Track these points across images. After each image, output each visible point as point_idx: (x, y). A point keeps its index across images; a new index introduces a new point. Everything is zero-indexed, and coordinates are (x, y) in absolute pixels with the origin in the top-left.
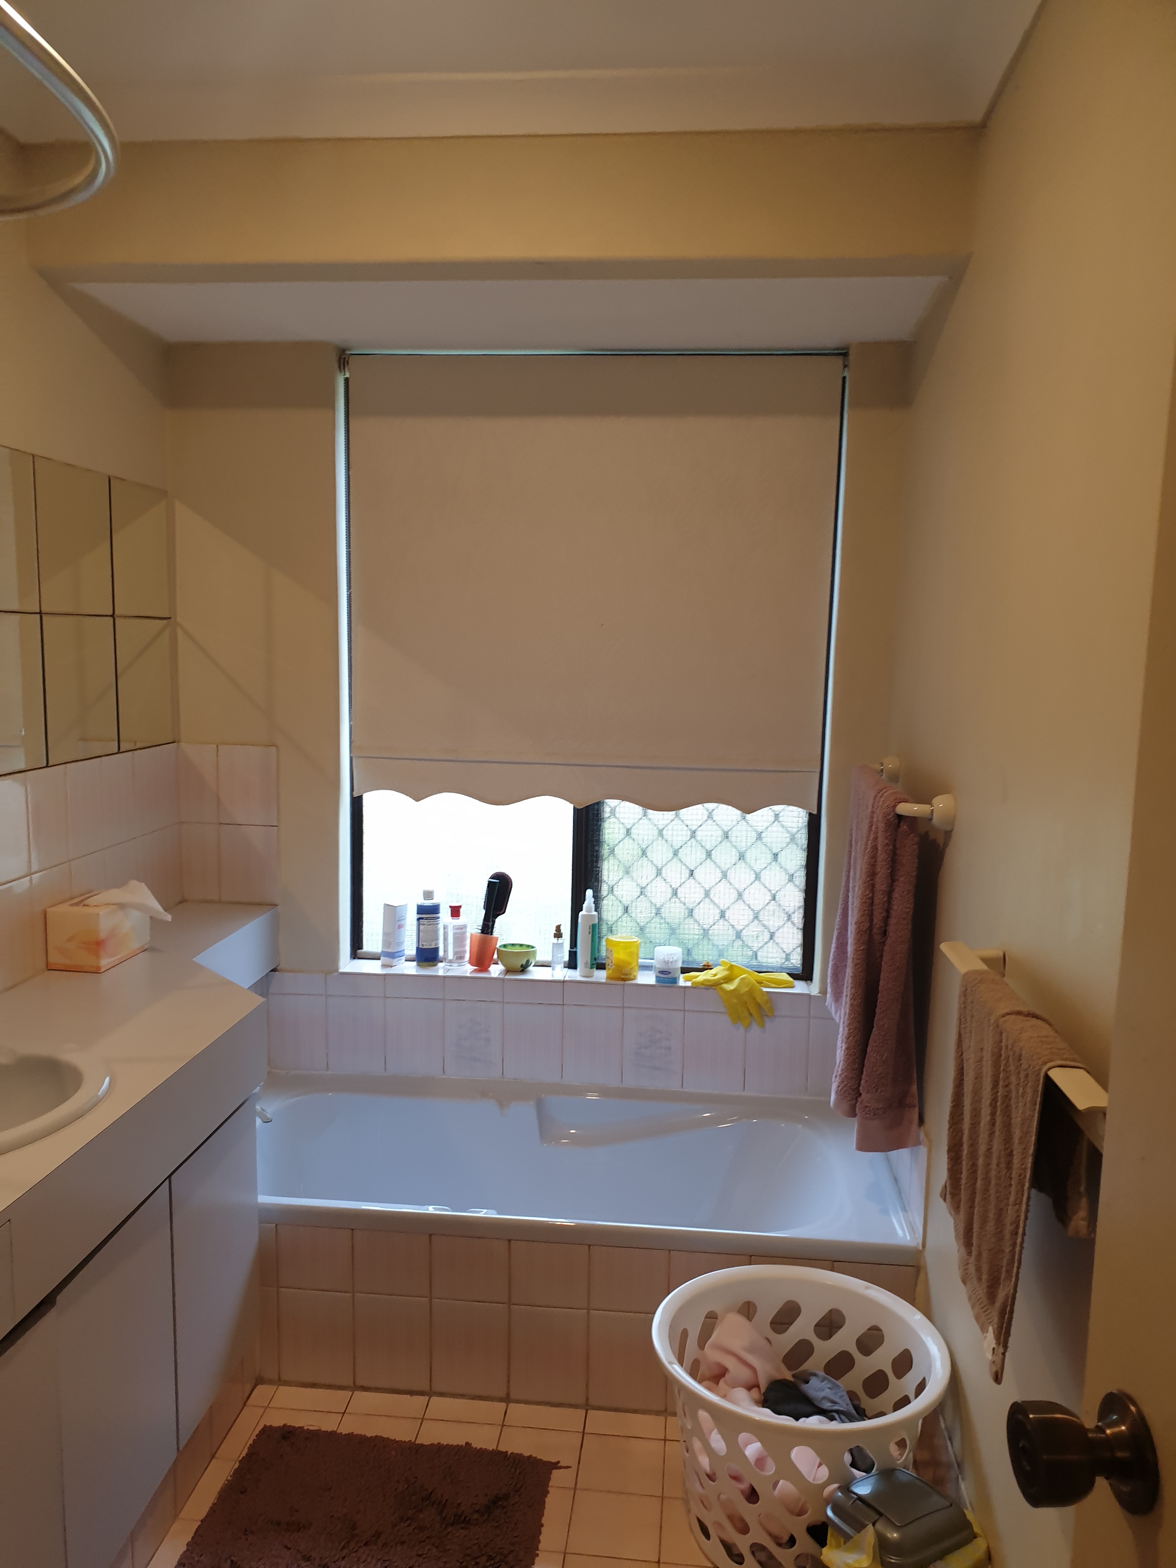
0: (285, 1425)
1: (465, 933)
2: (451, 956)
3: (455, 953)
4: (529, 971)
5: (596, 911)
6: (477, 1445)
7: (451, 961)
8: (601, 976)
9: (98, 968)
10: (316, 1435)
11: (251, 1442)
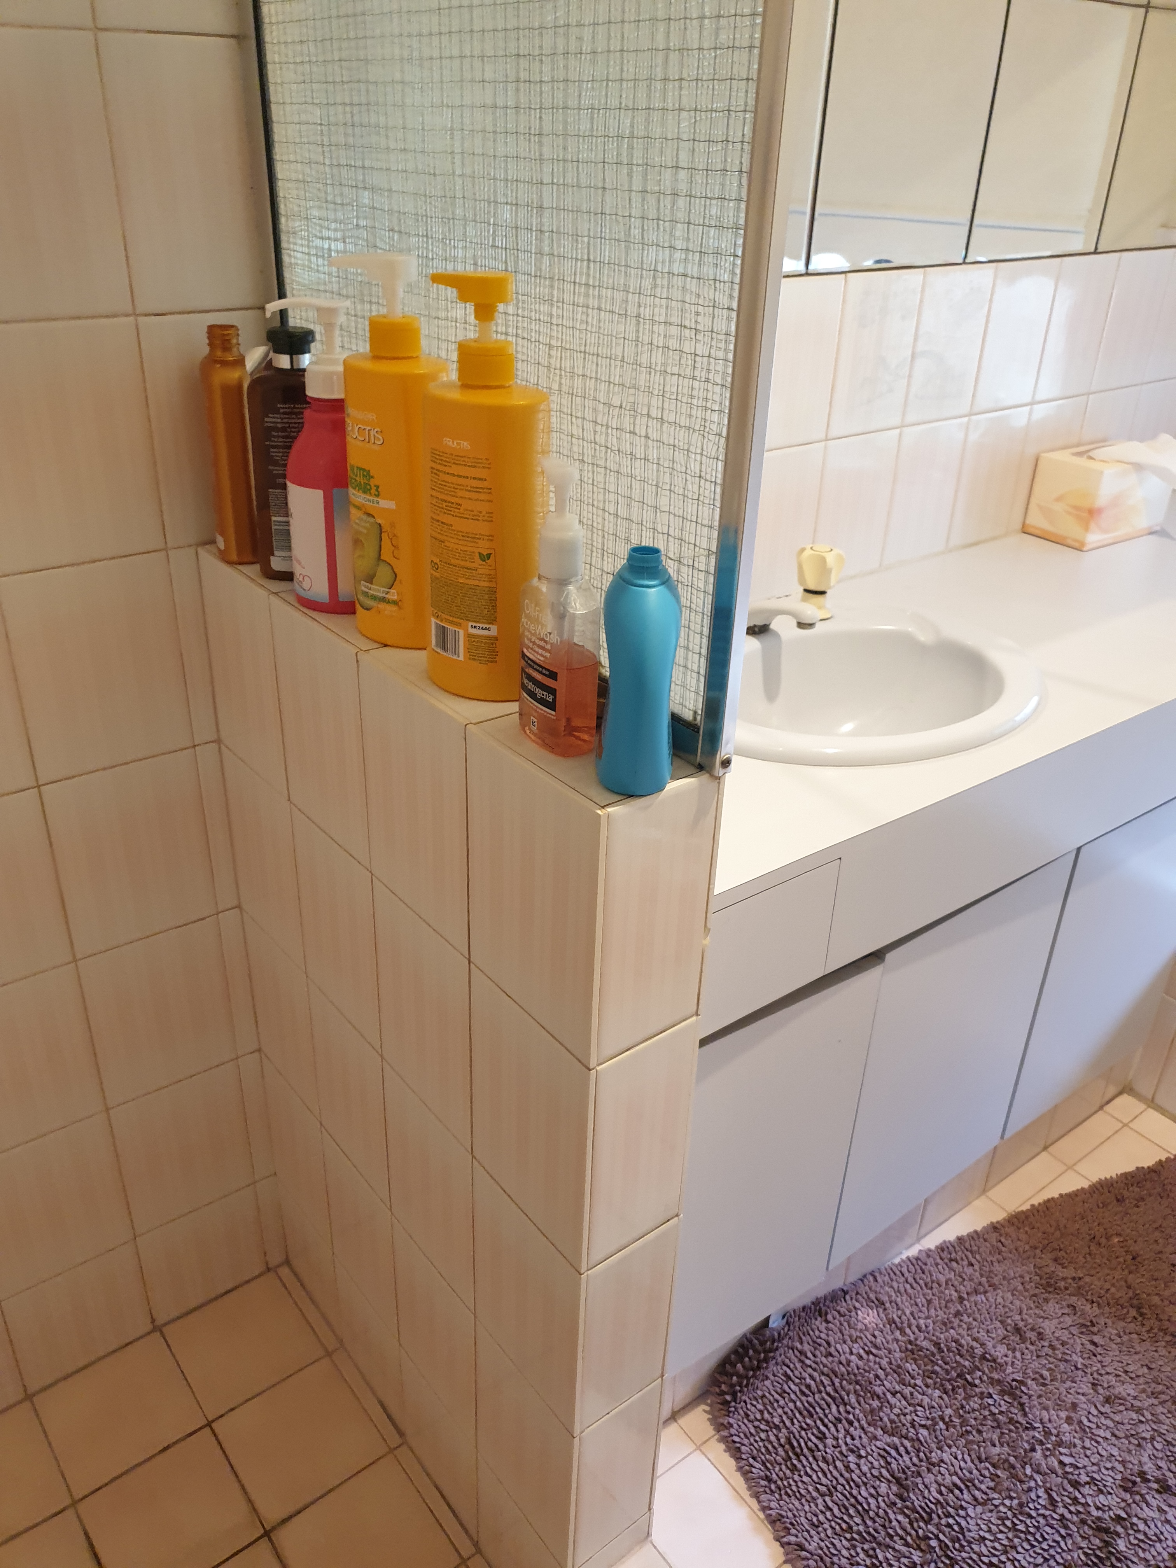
9: (1083, 544)
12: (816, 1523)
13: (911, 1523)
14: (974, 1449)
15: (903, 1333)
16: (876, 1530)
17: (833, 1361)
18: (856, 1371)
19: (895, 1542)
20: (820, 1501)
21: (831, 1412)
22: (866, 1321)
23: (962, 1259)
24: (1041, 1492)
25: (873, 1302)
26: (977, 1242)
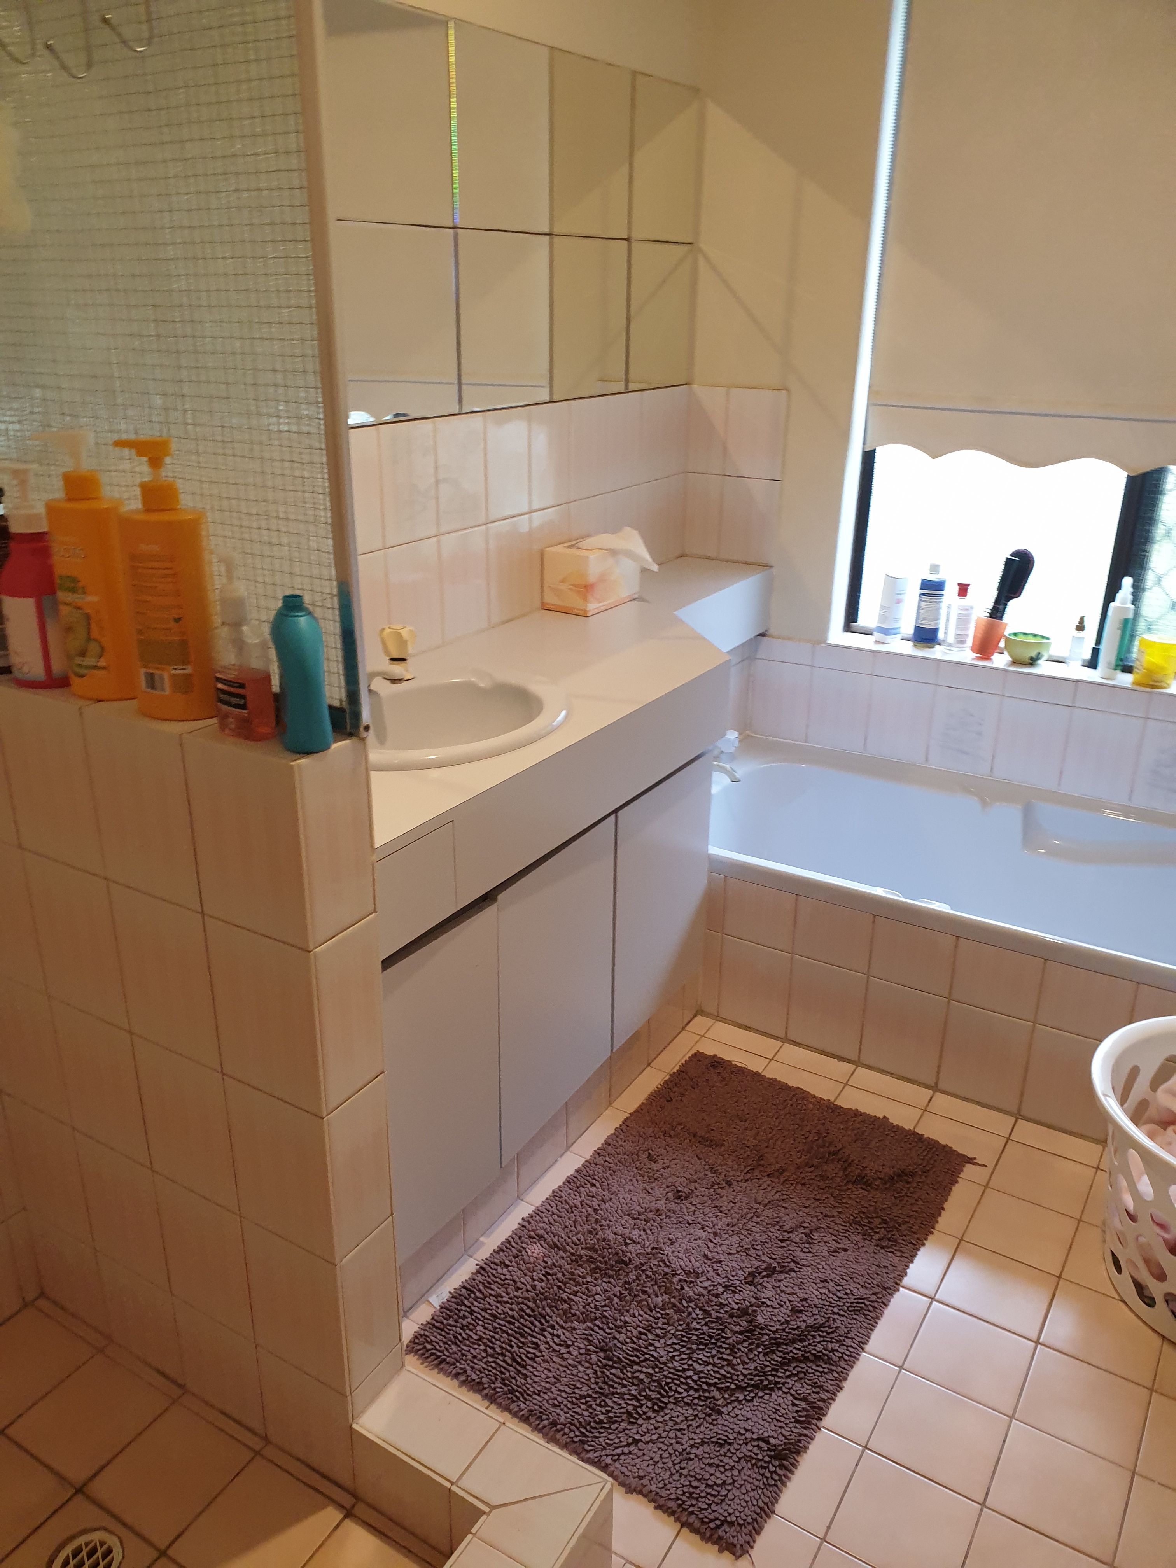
0: (715, 1056)
1: (969, 615)
2: (951, 639)
3: (957, 636)
4: (1039, 664)
5: (1133, 604)
6: (894, 1120)
7: (950, 645)
8: (1126, 679)
9: (586, 611)
10: (740, 1072)
11: (683, 1062)
12: (558, 1404)
13: (622, 1372)
14: (644, 1305)
15: (565, 1251)
16: (601, 1388)
17: (522, 1293)
18: (542, 1291)
19: (616, 1388)
20: (554, 1389)
21: (535, 1326)
22: (535, 1255)
23: (586, 1184)
24: (698, 1311)
25: (535, 1238)
26: (592, 1168)
